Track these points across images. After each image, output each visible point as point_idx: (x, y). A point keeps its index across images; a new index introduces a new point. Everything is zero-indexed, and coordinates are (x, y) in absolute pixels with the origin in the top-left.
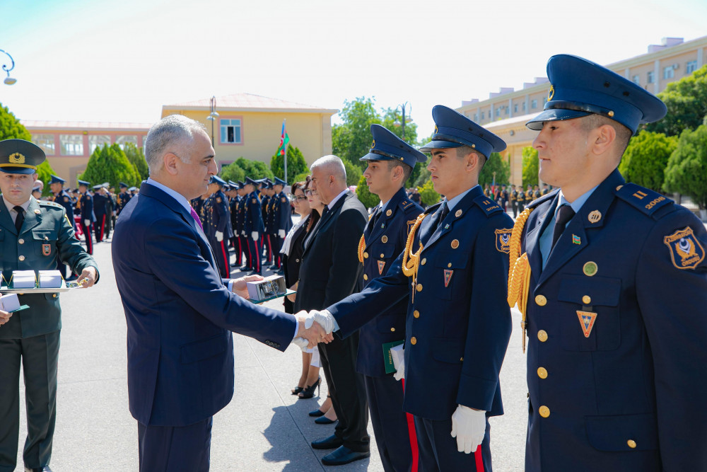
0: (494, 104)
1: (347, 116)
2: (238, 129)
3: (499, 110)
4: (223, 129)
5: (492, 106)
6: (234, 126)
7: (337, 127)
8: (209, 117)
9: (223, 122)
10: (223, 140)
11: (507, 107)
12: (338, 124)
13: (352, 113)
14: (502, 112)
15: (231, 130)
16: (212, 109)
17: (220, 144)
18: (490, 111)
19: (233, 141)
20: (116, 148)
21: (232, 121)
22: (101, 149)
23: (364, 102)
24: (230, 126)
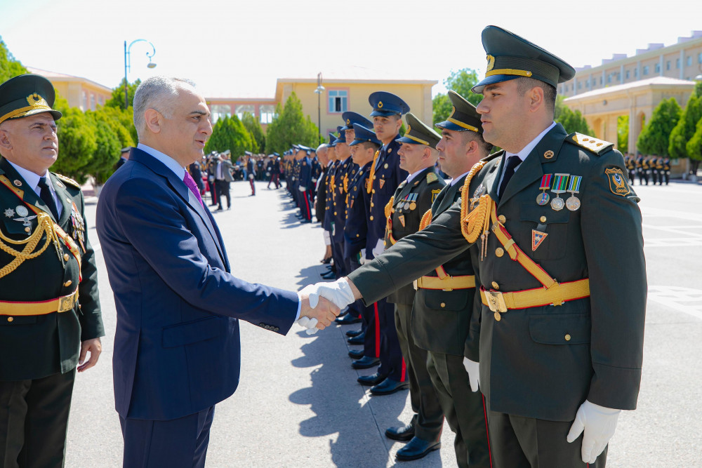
0: (606, 71)
1: (451, 85)
2: (345, 99)
3: (611, 76)
4: (331, 99)
5: (603, 73)
6: (342, 97)
7: (441, 96)
8: (316, 90)
9: (331, 93)
10: (332, 110)
11: (619, 73)
12: (442, 93)
13: (456, 82)
14: (613, 79)
15: (338, 100)
16: (319, 82)
17: (328, 113)
18: (601, 78)
19: (340, 110)
20: (235, 118)
21: (340, 92)
22: (222, 120)
23: (469, 72)
24: (338, 96)
